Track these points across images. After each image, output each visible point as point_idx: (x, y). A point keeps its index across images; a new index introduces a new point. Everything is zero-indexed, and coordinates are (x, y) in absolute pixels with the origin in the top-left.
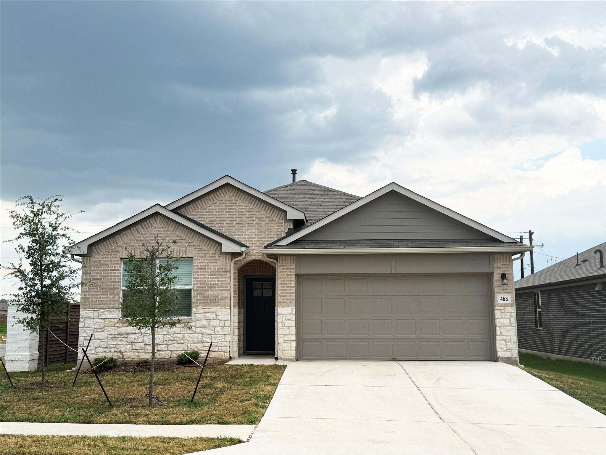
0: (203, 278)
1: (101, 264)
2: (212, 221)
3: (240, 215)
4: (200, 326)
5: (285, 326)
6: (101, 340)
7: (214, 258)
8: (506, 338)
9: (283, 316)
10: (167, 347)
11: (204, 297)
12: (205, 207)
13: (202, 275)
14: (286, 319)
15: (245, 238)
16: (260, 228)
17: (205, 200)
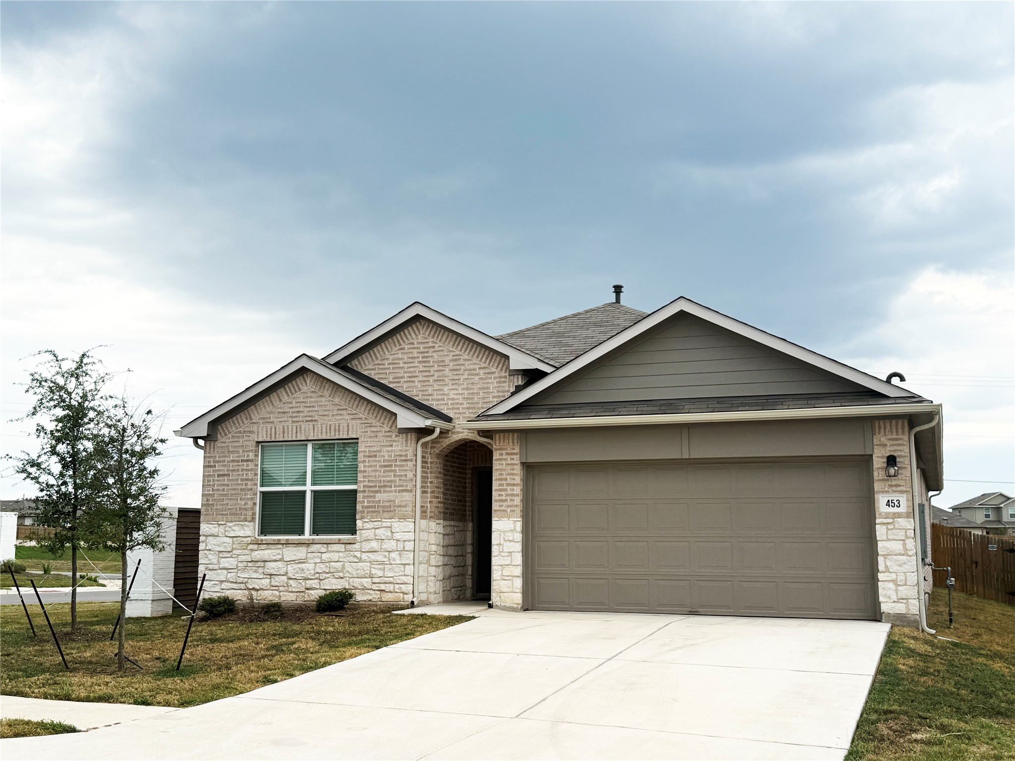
0: (373, 471)
1: (229, 452)
2: (398, 378)
3: (440, 366)
4: (367, 550)
5: (503, 552)
6: (229, 571)
7: (389, 439)
8: (896, 578)
9: (500, 535)
10: (320, 583)
11: (373, 502)
12: (388, 355)
13: (371, 466)
14: (506, 539)
15: (448, 404)
16: (471, 386)
17: (387, 343)
